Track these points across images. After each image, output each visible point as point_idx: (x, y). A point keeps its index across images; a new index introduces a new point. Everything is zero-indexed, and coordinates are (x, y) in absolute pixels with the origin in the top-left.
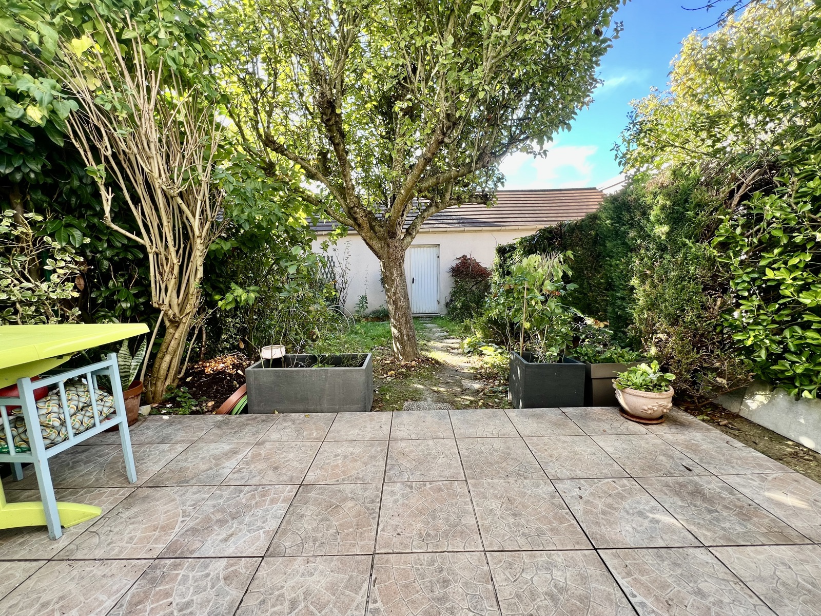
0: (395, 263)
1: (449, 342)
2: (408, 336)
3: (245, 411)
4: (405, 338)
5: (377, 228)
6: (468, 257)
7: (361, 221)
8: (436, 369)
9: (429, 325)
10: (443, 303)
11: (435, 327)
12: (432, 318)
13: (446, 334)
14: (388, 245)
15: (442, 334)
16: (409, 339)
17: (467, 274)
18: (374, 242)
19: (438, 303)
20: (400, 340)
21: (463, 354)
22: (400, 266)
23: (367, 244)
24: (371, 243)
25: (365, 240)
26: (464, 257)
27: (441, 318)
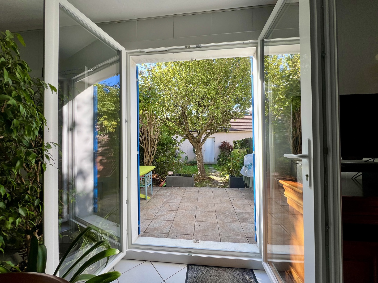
0: (199, 149)
1: (217, 173)
2: (203, 170)
3: (165, 186)
4: (202, 171)
5: (194, 139)
6: (226, 142)
7: (190, 138)
8: (211, 180)
9: (210, 167)
10: (216, 159)
11: (213, 168)
12: (212, 164)
13: (216, 170)
14: (197, 145)
15: (215, 171)
16: (203, 171)
17: (225, 148)
18: (193, 143)
19: (215, 159)
20: (200, 171)
21: (220, 177)
22: (201, 150)
23: (191, 144)
24: (192, 143)
25: (191, 143)
26: (224, 142)
27: (215, 165)
